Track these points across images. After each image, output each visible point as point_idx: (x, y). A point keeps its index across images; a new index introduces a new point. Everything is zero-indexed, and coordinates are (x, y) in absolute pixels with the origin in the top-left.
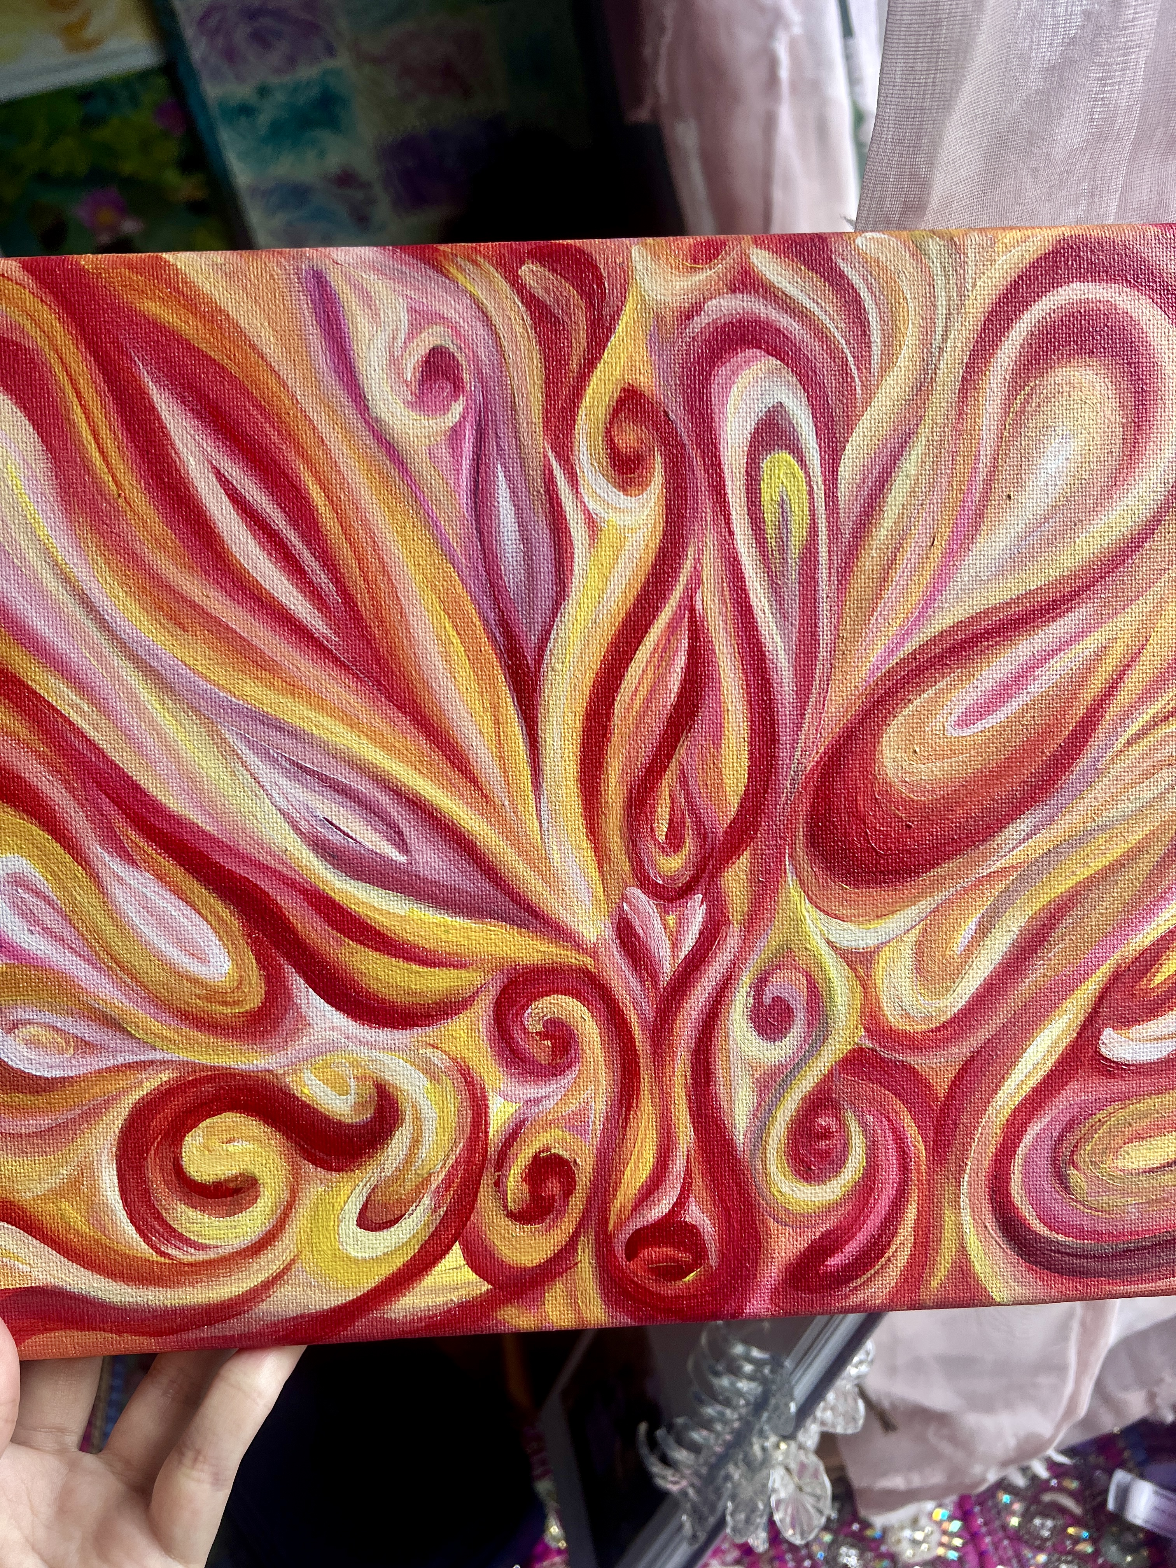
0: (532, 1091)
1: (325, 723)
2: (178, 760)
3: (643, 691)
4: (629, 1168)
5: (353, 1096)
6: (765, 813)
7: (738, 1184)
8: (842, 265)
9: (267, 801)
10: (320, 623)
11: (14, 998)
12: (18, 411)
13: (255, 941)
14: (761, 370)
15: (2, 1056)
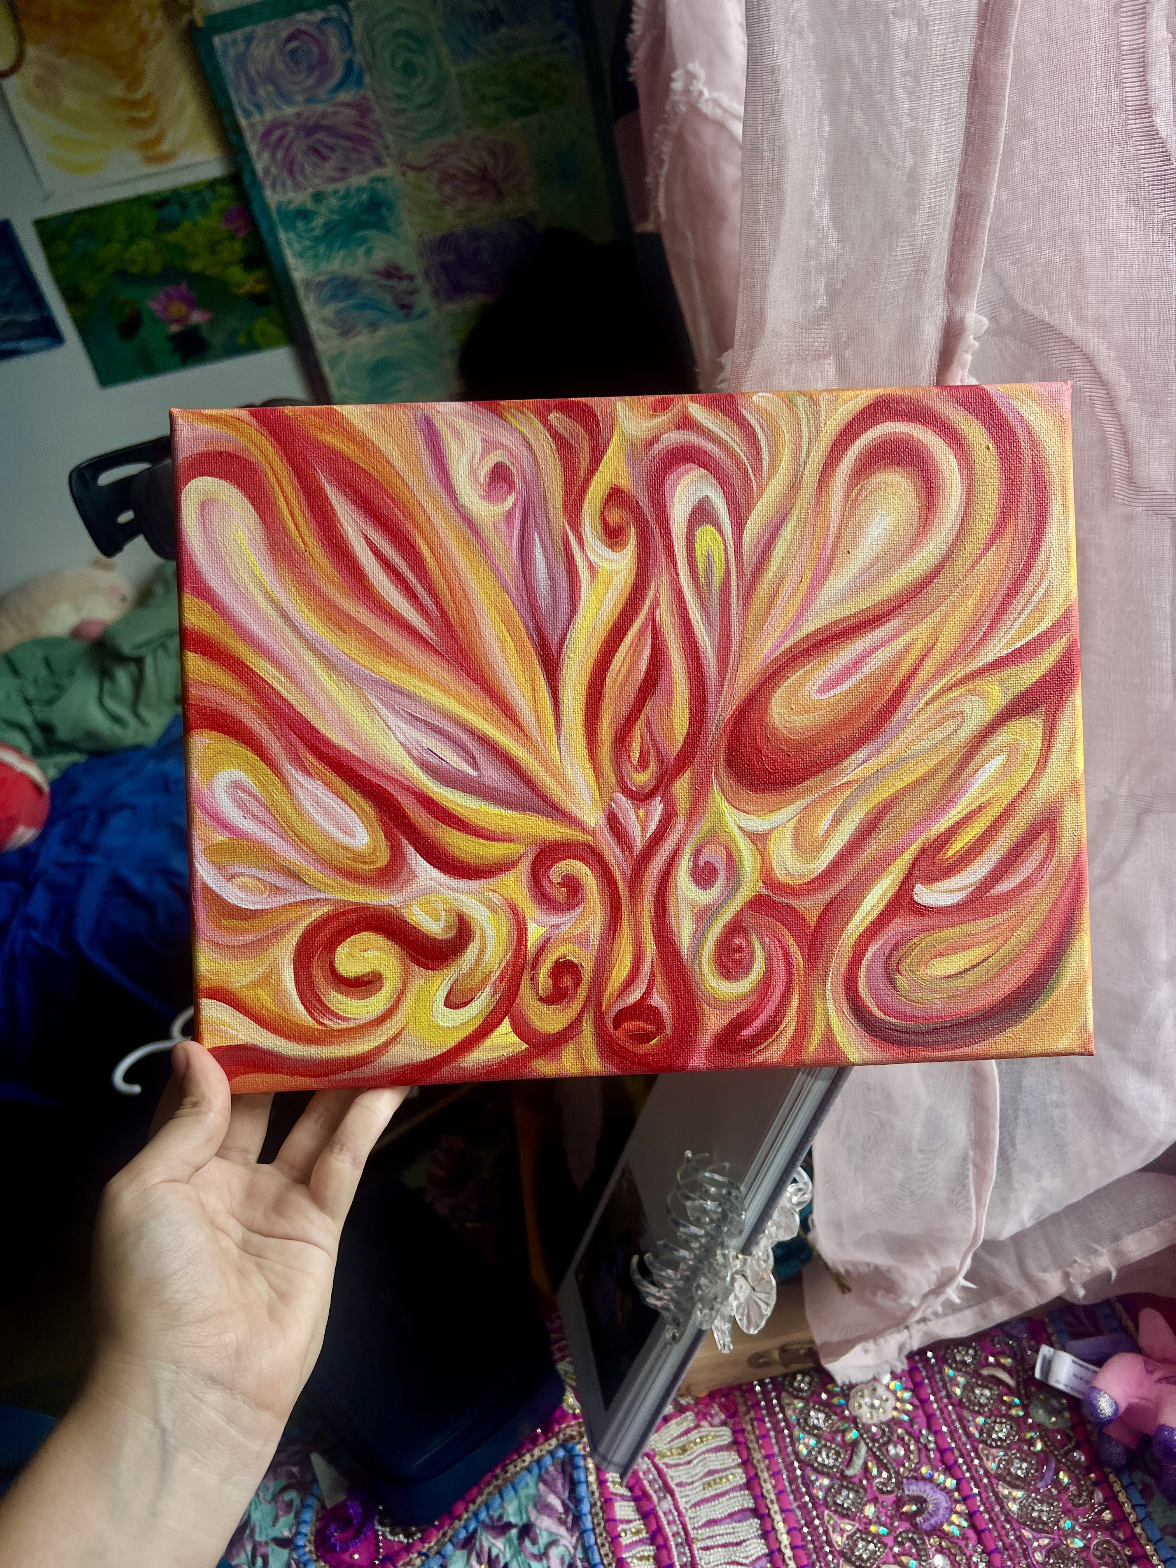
0: (555, 920)
1: (429, 689)
2: (339, 712)
3: (624, 671)
4: (615, 970)
5: (443, 922)
6: (699, 747)
7: (684, 981)
8: (744, 412)
9: (393, 737)
10: (427, 628)
11: (232, 859)
12: (246, 499)
13: (384, 824)
14: (695, 476)
15: (224, 896)
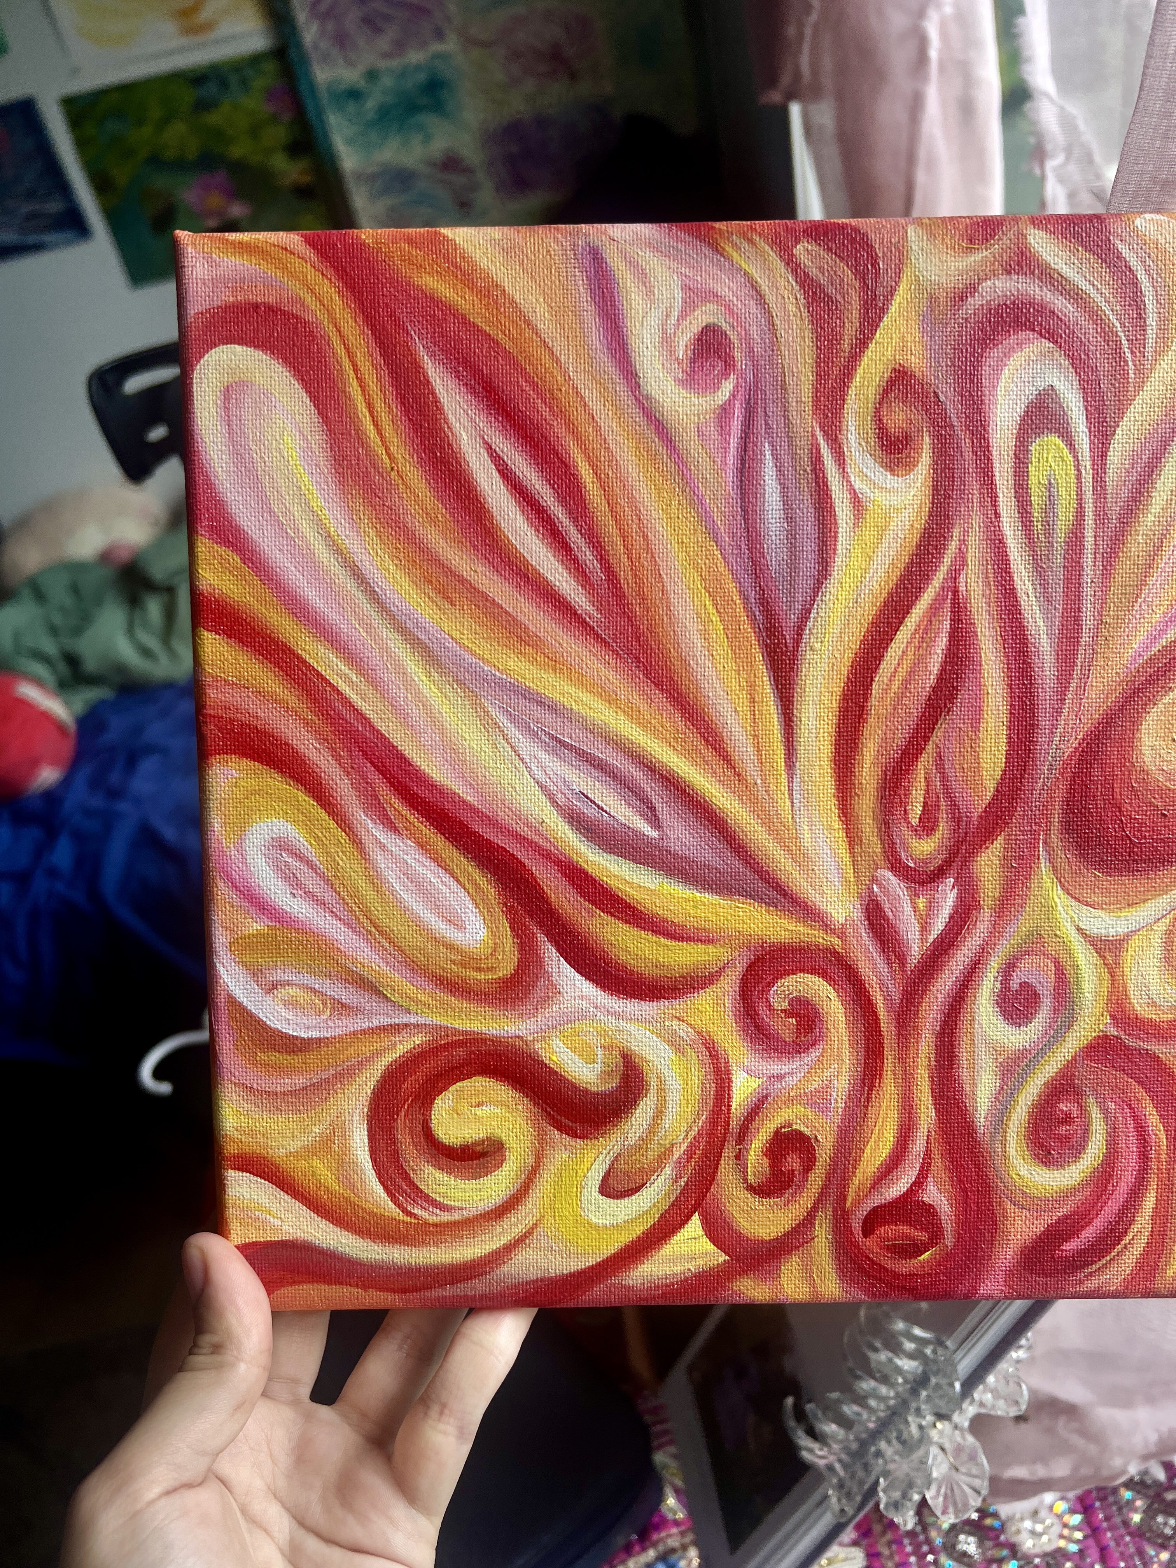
0: (775, 1067)
1: (584, 699)
2: (442, 732)
3: (902, 673)
4: (869, 1147)
5: (599, 1065)
6: (1021, 799)
7: (977, 1166)
8: (1121, 246)
9: (526, 773)
10: (584, 599)
11: (274, 959)
12: (296, 383)
13: (510, 909)
14: (1033, 352)
15: (261, 1015)
